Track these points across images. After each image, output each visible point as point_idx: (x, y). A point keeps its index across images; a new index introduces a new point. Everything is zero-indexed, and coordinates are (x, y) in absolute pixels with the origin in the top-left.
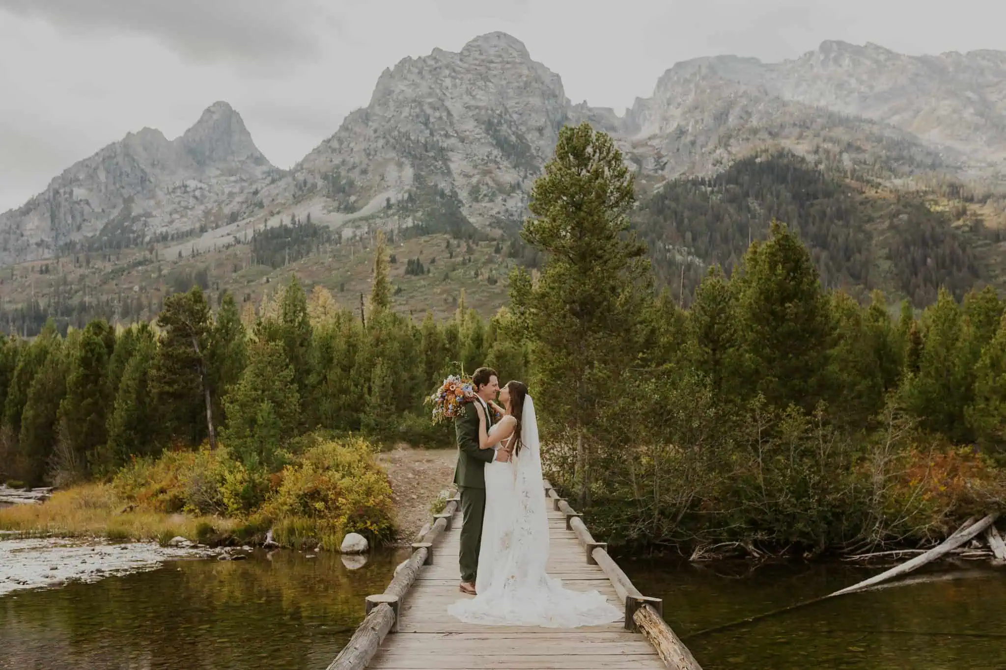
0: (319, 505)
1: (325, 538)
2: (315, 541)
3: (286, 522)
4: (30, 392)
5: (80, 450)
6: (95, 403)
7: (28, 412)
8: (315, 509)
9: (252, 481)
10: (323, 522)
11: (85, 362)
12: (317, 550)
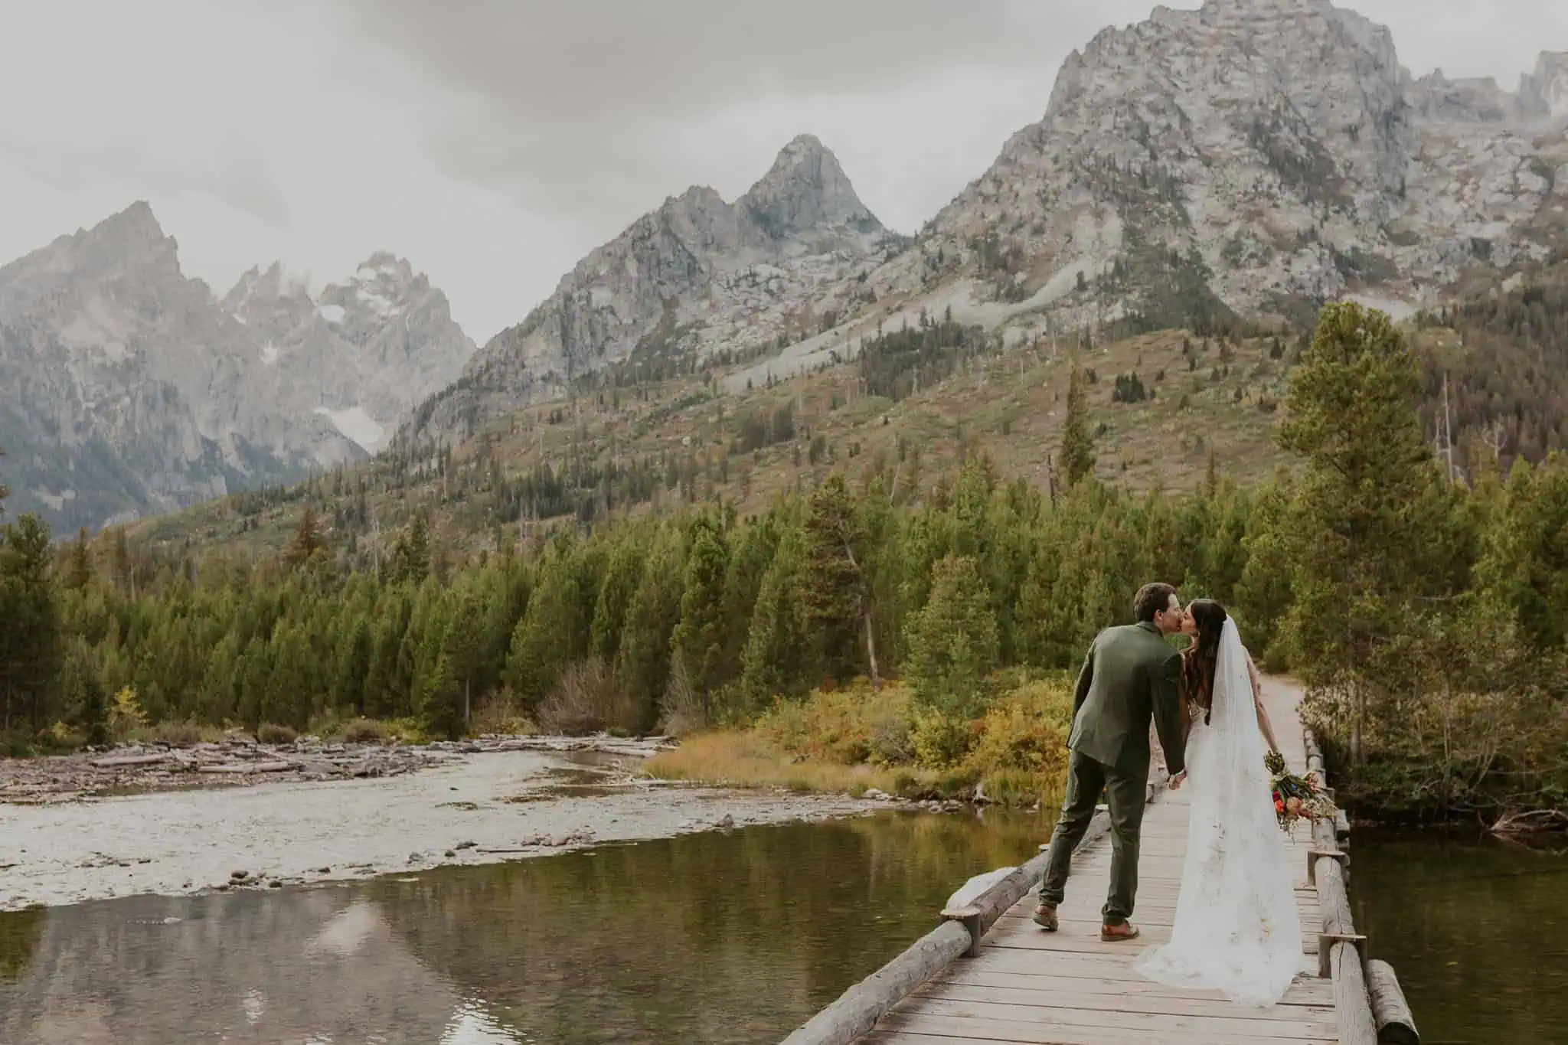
0: (1036, 756)
1: (1045, 794)
2: (1032, 797)
3: (998, 775)
4: (631, 613)
5: (701, 689)
6: (717, 629)
7: (628, 640)
8: (1031, 761)
9: (951, 728)
10: (1042, 776)
11: (703, 576)
12: (1036, 806)
